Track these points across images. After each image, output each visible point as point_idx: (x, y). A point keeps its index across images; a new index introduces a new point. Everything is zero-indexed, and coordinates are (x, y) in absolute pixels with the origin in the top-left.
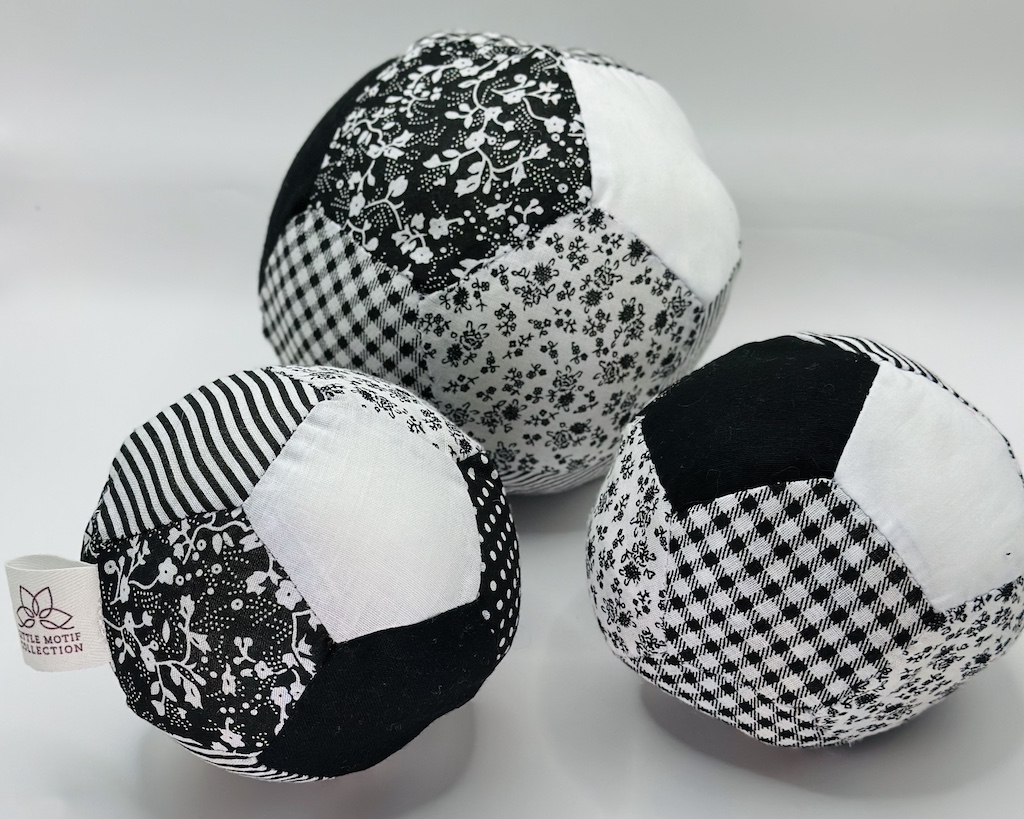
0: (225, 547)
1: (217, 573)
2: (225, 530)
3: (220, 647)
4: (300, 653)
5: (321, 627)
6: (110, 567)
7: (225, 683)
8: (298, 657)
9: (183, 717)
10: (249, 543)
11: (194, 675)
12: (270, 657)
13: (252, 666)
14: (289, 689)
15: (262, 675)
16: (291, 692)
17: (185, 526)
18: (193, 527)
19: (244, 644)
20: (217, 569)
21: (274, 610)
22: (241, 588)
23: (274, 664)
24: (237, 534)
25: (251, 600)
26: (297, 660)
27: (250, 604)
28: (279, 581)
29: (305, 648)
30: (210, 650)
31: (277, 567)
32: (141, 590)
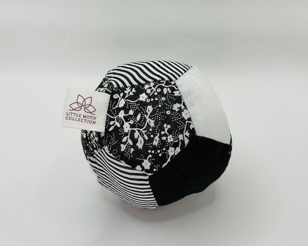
0: (168, 92)
1: (163, 100)
2: (168, 87)
3: (158, 126)
4: (186, 135)
5: (194, 129)
6: (116, 96)
7: (155, 140)
8: (184, 136)
9: (131, 152)
10: (176, 93)
11: (145, 135)
12: (175, 134)
13: (167, 136)
14: (175, 149)
15: (169, 141)
16: (175, 151)
17: (152, 84)
18: (156, 85)
19: (167, 127)
20: (163, 99)
21: (181, 118)
22: (171, 107)
23: (175, 137)
24: (173, 90)
25: (173, 112)
26: (183, 138)
27: (173, 114)
28: (184, 109)
29: (187, 134)
30: (154, 127)
31: (184, 104)
32: (130, 102)
